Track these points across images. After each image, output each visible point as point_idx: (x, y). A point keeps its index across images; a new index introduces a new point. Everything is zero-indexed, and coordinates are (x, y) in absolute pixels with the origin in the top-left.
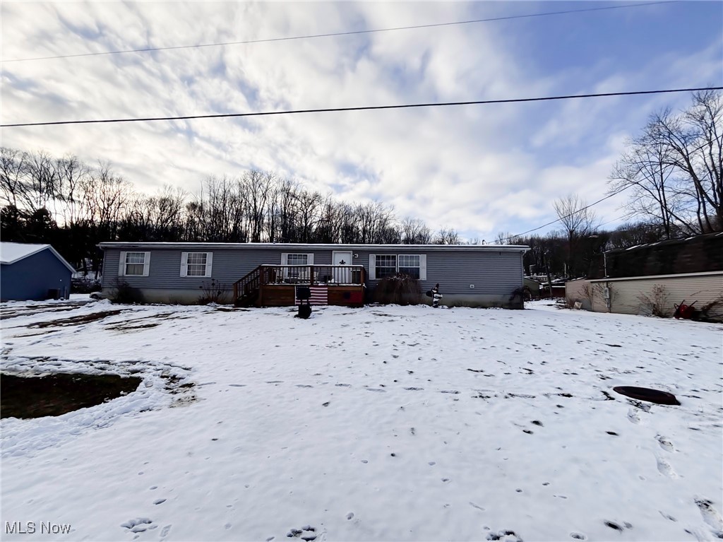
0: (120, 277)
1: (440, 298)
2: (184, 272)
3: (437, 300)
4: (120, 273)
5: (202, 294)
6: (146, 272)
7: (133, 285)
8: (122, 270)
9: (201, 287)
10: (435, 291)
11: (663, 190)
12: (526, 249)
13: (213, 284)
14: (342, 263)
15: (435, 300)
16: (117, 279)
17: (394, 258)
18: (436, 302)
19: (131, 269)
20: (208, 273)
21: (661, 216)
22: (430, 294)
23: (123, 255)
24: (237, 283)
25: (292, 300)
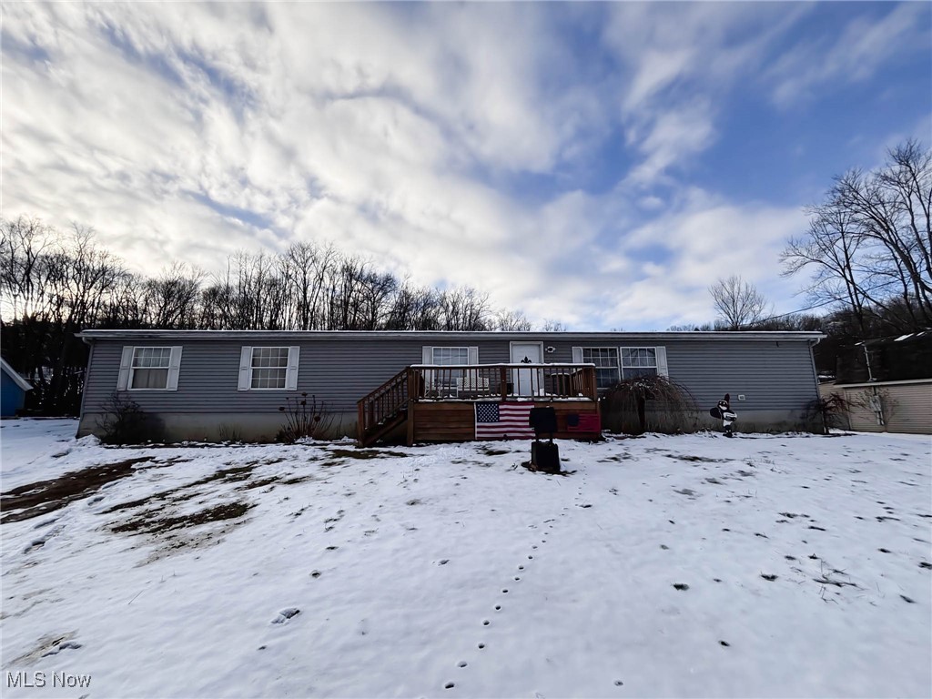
0: (119, 392)
1: (732, 419)
2: (245, 382)
3: (729, 423)
4: (121, 386)
5: (282, 421)
6: (172, 382)
7: (147, 407)
8: (124, 381)
9: (282, 409)
10: (724, 408)
11: (850, 270)
12: (818, 336)
13: (304, 403)
14: (526, 360)
15: (726, 423)
16: (116, 396)
17: (613, 352)
18: (728, 427)
19: (142, 379)
20: (291, 382)
21: (850, 301)
22: (716, 413)
23: (128, 354)
24: (363, 400)
25: (470, 430)
